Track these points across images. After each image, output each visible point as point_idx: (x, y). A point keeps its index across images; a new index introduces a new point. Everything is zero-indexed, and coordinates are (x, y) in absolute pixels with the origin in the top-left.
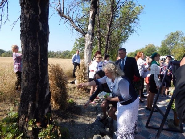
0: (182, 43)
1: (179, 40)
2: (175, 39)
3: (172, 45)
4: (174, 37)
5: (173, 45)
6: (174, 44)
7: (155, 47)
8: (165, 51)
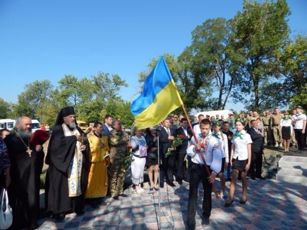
0: (51, 99)
1: (48, 95)
2: (41, 93)
3: (37, 101)
4: (39, 90)
5: (39, 102)
6: (40, 100)
7: (6, 103)
8: (26, 110)
